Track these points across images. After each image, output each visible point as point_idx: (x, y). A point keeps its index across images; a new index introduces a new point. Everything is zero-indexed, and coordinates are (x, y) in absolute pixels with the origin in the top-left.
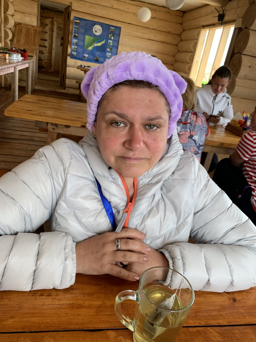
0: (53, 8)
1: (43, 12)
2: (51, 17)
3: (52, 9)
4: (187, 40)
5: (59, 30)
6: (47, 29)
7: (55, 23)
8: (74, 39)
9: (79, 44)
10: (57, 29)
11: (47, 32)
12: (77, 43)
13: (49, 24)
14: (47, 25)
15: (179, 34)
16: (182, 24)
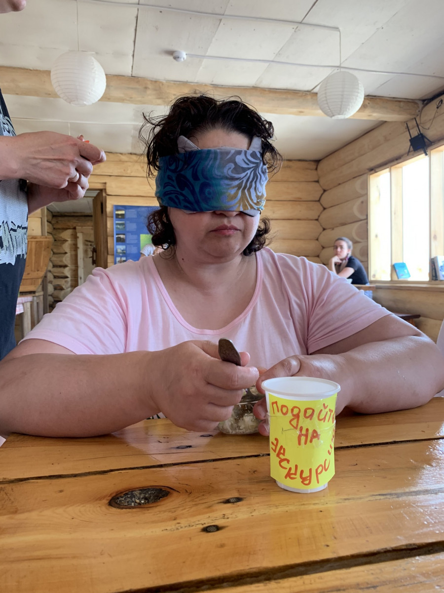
0: (74, 212)
1: (57, 222)
2: (72, 228)
3: (72, 214)
4: (338, 205)
5: (87, 245)
6: (67, 247)
7: (80, 235)
8: (117, 245)
9: (128, 252)
10: (85, 244)
11: (66, 253)
12: (125, 252)
13: (69, 240)
14: (66, 241)
15: (318, 199)
16: (317, 182)
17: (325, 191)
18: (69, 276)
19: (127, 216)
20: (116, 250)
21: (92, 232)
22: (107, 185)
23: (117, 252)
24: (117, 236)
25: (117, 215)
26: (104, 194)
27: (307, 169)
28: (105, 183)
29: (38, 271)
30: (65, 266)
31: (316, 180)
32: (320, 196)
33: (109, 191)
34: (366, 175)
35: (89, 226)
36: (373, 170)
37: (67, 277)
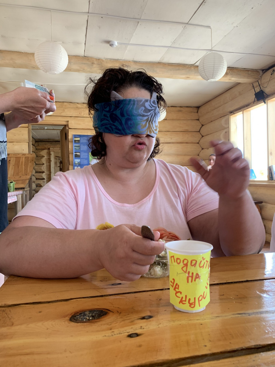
1: (38, 145)
2: (47, 148)
3: (48, 140)
4: (211, 134)
5: (57, 159)
6: (44, 160)
7: (52, 153)
8: (75, 159)
9: (82, 163)
10: (55, 159)
11: (44, 164)
12: (80, 163)
13: (46, 156)
14: (43, 156)
15: (199, 130)
17: (203, 125)
18: (45, 178)
19: (81, 142)
20: (75, 162)
21: (60, 151)
22: (69, 122)
23: (75, 163)
24: (75, 154)
25: (75, 141)
26: (67, 128)
27: (192, 112)
28: (68, 121)
29: (26, 175)
30: (43, 172)
31: (198, 119)
32: (200, 128)
33: (70, 127)
34: (228, 116)
35: (57, 147)
36: (232, 112)
37: (44, 179)
